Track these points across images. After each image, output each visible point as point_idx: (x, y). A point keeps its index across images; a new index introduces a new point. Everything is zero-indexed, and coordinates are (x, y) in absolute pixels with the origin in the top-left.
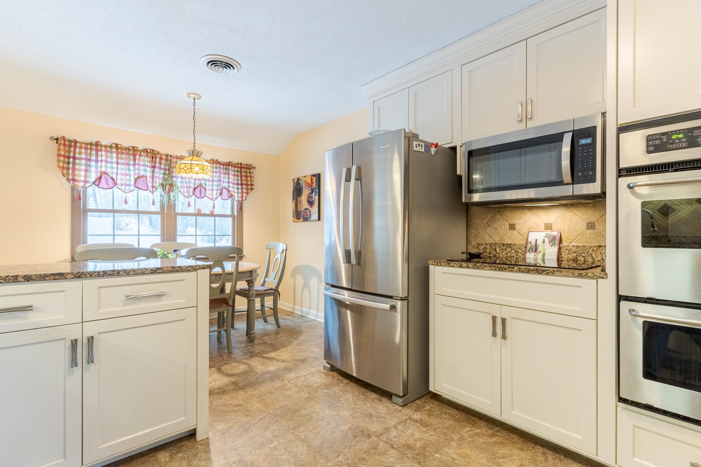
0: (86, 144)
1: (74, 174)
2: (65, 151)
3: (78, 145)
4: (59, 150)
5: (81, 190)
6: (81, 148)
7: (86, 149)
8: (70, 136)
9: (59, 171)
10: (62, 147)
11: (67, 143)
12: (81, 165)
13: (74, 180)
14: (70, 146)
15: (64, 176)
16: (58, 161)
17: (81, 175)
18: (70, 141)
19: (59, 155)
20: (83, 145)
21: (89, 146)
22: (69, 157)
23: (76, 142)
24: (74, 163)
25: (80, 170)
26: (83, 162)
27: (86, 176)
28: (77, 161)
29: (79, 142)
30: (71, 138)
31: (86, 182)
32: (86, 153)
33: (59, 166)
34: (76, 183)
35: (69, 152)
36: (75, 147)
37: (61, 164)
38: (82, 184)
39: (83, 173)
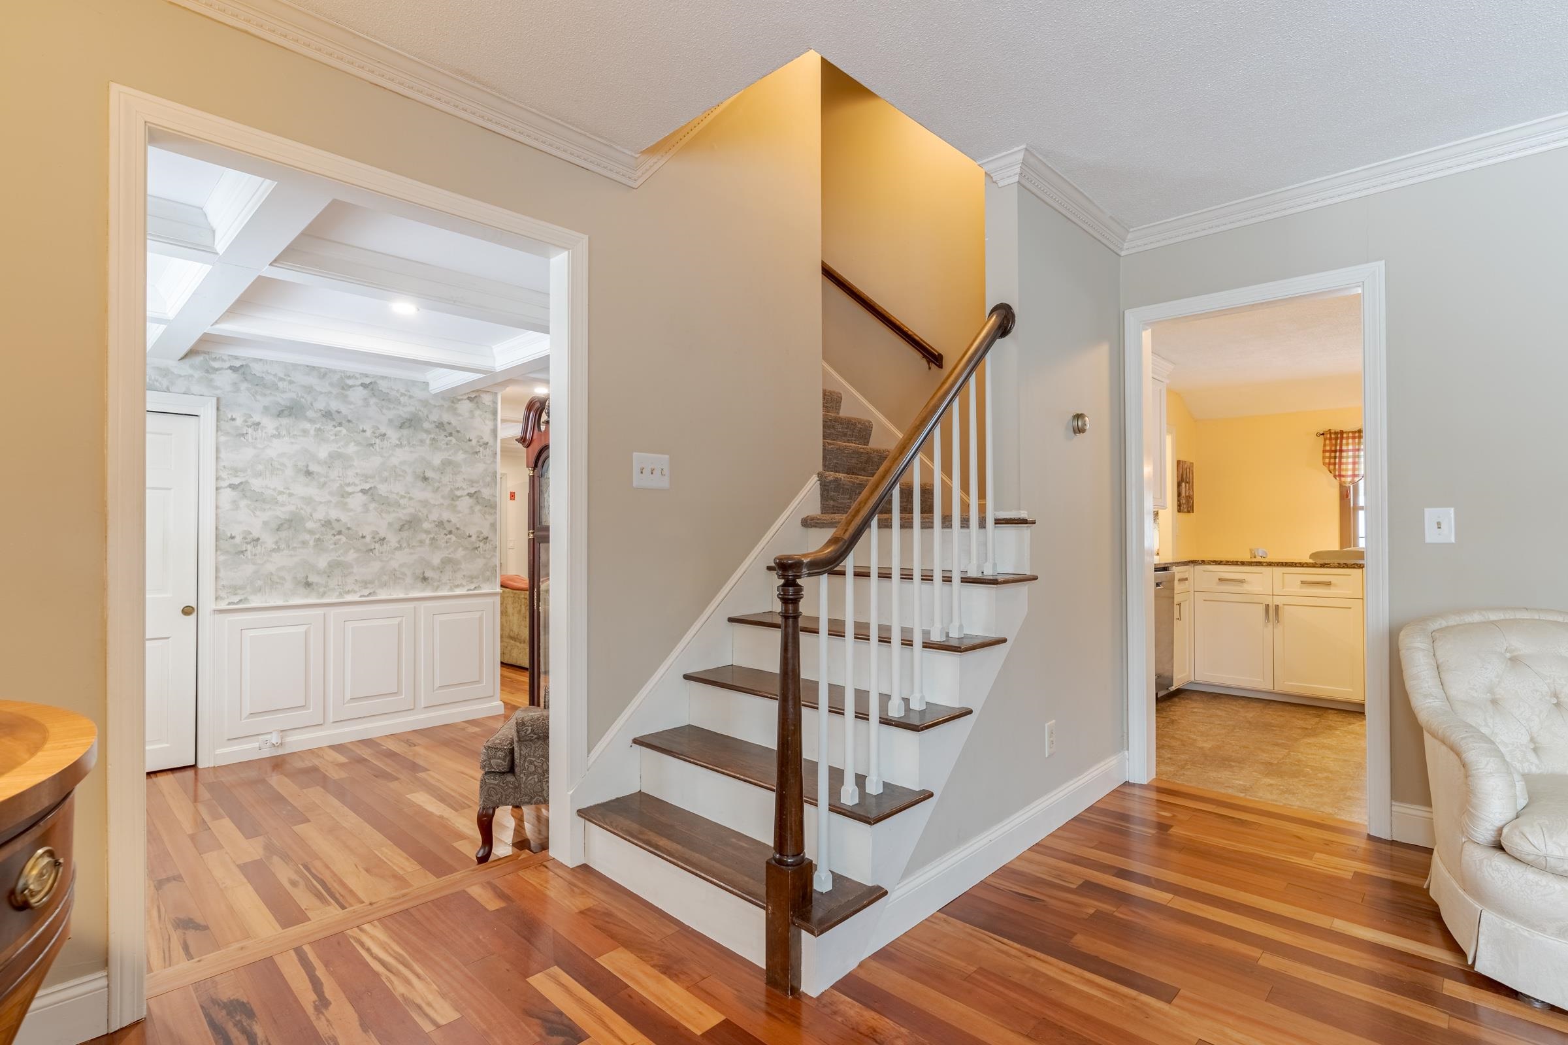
0: (1354, 432)
1: (1340, 469)
2: (1331, 445)
3: (1345, 435)
4: (1325, 445)
5: (1349, 487)
6: (1348, 438)
7: (1354, 438)
8: (1337, 427)
9: (1325, 469)
10: (1328, 442)
11: (1333, 436)
12: (1348, 457)
13: (1340, 476)
14: (1336, 439)
15: (1331, 472)
16: (1324, 458)
17: (1348, 469)
18: (1336, 433)
19: (1324, 451)
20: (1350, 435)
21: (1357, 435)
22: (1335, 451)
23: (1342, 432)
24: (1341, 457)
25: (1347, 463)
26: (1351, 454)
27: (1354, 470)
28: (1344, 454)
29: (1346, 432)
30: (1338, 430)
31: (1354, 476)
32: (1354, 444)
33: (1324, 464)
34: (1343, 479)
35: (1336, 445)
36: (1342, 438)
37: (1327, 461)
38: (1349, 479)
39: (1350, 467)
